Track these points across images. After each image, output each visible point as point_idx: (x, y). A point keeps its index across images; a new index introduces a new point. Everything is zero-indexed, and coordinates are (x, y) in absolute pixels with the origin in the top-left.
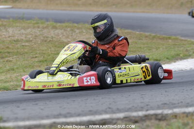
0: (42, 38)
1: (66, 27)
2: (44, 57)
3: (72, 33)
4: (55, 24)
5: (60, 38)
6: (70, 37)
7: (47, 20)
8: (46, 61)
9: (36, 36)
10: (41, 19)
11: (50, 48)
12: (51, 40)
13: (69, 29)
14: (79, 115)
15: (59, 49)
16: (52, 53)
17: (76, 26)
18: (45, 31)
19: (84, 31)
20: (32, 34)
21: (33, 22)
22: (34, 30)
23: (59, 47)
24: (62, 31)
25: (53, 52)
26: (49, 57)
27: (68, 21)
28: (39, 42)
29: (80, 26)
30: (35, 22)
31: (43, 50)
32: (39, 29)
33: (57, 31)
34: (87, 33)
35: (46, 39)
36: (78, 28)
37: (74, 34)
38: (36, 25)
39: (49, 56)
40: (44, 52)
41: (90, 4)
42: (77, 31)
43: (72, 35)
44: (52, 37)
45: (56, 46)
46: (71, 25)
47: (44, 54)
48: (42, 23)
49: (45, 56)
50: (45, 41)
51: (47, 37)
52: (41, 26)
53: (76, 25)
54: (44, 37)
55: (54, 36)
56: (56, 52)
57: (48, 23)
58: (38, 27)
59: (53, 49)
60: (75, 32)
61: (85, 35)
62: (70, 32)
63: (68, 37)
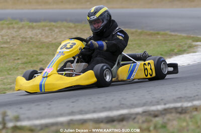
0: (20, 39)
2: (27, 58)
4: (30, 24)
5: (40, 38)
6: (50, 37)
7: (21, 20)
8: (30, 62)
9: (13, 37)
10: (14, 19)
11: (32, 49)
12: (30, 40)
13: (47, 28)
15: (41, 49)
16: (34, 54)
17: (54, 25)
18: (22, 31)
19: (64, 30)
20: (8, 35)
21: (6, 23)
22: (9, 31)
23: (41, 48)
24: (40, 30)
25: (36, 53)
26: (33, 58)
27: (45, 20)
28: (18, 43)
29: (58, 24)
30: (8, 22)
31: (24, 52)
32: (15, 30)
33: (34, 31)
34: (67, 32)
35: (24, 40)
36: (57, 27)
38: (10, 26)
39: (33, 57)
40: (26, 53)
42: (57, 30)
43: (52, 35)
44: (31, 38)
46: (48, 24)
47: (26, 55)
48: (16, 23)
50: (25, 42)
51: (26, 38)
52: (16, 26)
53: (53, 24)
54: (22, 38)
55: (33, 36)
56: (38, 53)
57: (23, 23)
58: (14, 28)
59: (35, 50)
61: (65, 34)
62: (49, 31)
63: (47, 37)
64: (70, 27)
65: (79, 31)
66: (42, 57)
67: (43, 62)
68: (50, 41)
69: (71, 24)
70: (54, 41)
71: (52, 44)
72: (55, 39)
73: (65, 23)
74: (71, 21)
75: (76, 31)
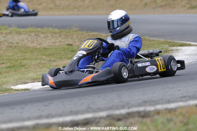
0: (7, 44)
1: (30, 32)
2: (11, 63)
3: (37, 38)
4: (18, 30)
5: (25, 43)
6: (35, 42)
7: (10, 26)
8: (13, 66)
10: (3, 25)
11: (17, 54)
12: (16, 45)
13: (33, 34)
14: (60, 116)
15: (25, 54)
16: (19, 59)
17: (40, 31)
18: (9, 36)
19: (49, 35)
23: (25, 52)
24: (27, 36)
25: (20, 58)
26: (16, 63)
27: (32, 26)
28: (4, 48)
29: (45, 30)
31: (9, 56)
32: (3, 35)
33: (21, 37)
34: (52, 37)
35: (11, 45)
36: (43, 33)
37: (39, 39)
39: (16, 61)
40: (11, 58)
41: (51, 9)
42: (42, 36)
43: (37, 40)
44: (17, 43)
45: (22, 52)
46: (35, 30)
48: (4, 29)
49: (13, 62)
50: (11, 47)
51: (12, 43)
52: (4, 32)
53: (40, 29)
54: (9, 43)
55: (19, 42)
56: (22, 58)
57: (11, 29)
58: (2, 33)
59: (19, 54)
60: (40, 36)
61: (50, 39)
62: (35, 37)
63: (33, 42)
64: (55, 33)
65: (63, 37)
66: (25, 62)
67: (26, 66)
68: (35, 46)
69: (57, 30)
70: (38, 46)
71: (37, 48)
72: (40, 44)
73: (51, 29)
74: (56, 27)
75: (60, 36)
